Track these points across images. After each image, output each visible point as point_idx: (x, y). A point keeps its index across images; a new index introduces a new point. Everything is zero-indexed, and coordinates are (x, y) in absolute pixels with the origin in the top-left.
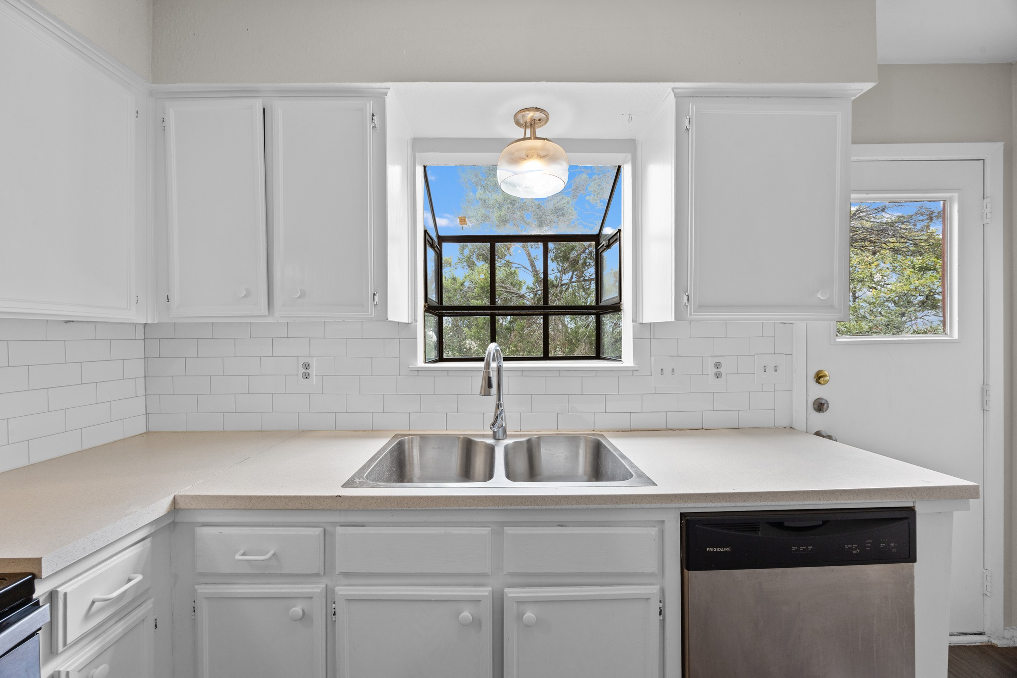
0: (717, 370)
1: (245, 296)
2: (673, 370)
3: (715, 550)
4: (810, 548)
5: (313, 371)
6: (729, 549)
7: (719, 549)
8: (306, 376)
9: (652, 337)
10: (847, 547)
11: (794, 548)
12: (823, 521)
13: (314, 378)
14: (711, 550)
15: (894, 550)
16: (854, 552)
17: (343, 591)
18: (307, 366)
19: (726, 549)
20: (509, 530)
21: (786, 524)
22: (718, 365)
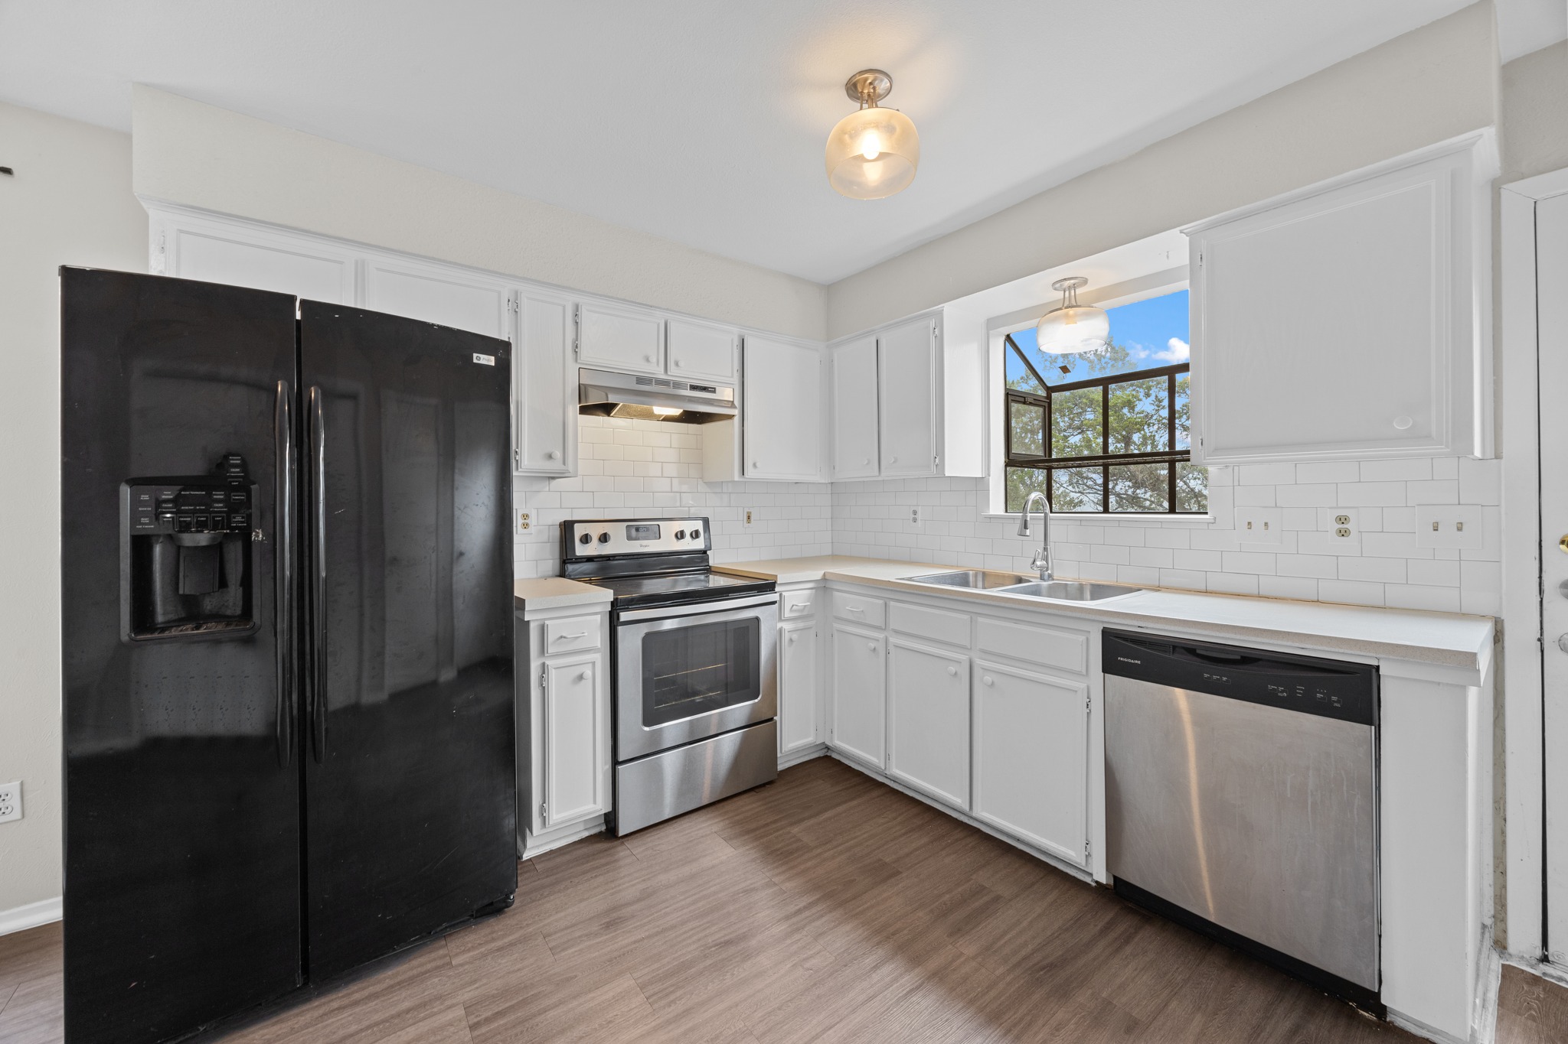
0: (1341, 526)
1: (867, 464)
2: (1266, 524)
3: (1125, 660)
4: (1224, 679)
5: (919, 516)
6: (1139, 662)
7: (1130, 661)
8: (915, 520)
9: (1236, 483)
10: (1270, 687)
11: (1206, 675)
12: (1242, 657)
13: (919, 522)
14: (1122, 659)
15: (1336, 705)
16: (1279, 694)
17: (893, 640)
18: (915, 513)
19: (1136, 662)
20: (980, 619)
21: (1198, 651)
22: (1342, 520)
